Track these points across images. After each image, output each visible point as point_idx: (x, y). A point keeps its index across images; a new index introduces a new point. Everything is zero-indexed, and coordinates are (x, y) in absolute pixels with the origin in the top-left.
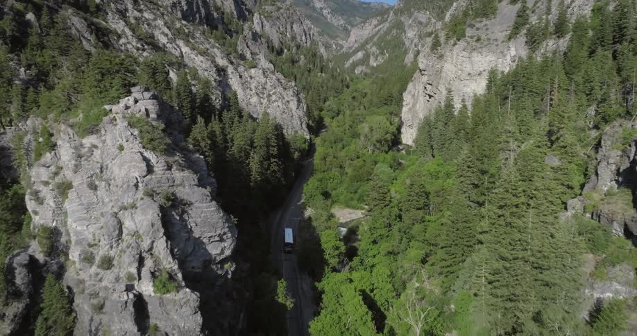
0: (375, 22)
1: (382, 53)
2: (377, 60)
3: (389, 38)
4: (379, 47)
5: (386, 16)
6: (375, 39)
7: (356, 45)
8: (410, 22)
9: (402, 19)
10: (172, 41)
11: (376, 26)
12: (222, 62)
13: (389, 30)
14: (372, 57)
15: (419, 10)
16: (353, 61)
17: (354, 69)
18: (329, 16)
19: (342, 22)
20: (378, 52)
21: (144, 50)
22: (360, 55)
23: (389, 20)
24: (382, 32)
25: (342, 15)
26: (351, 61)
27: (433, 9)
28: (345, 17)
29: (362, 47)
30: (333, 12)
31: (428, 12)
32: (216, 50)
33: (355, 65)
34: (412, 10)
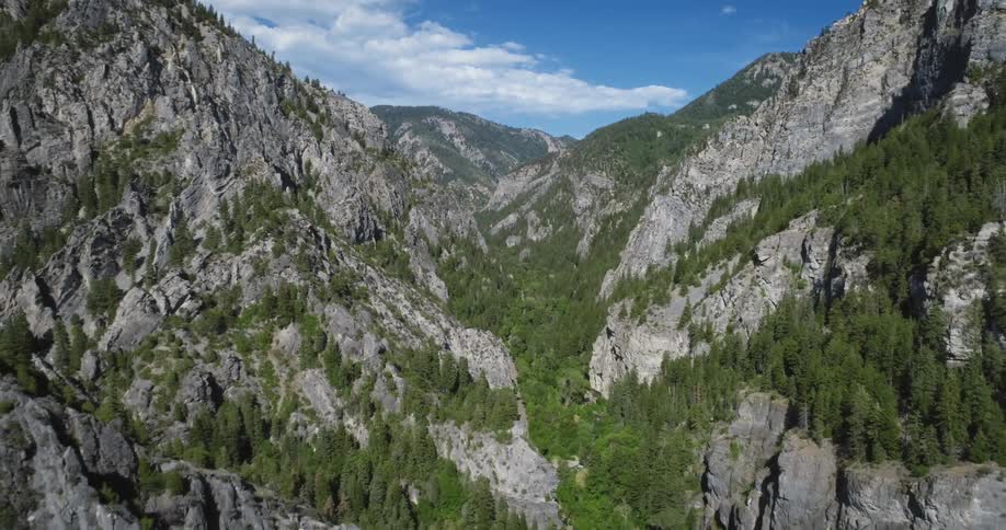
0: (532, 172)
1: (545, 225)
2: (537, 231)
3: (553, 202)
4: (540, 214)
5: (547, 166)
6: (534, 199)
7: (506, 202)
8: (581, 185)
9: (571, 178)
10: (411, 312)
11: (534, 179)
12: (445, 325)
13: (553, 190)
14: (530, 228)
15: (593, 169)
16: (503, 227)
17: (505, 238)
18: (463, 148)
19: (481, 157)
20: (539, 220)
21: (401, 328)
22: (512, 218)
23: (553, 173)
24: (543, 191)
25: (481, 147)
26: (499, 226)
27: (612, 169)
28: (486, 149)
29: (514, 206)
30: (469, 141)
31: (604, 174)
32: (440, 315)
33: (505, 233)
34: (584, 168)
